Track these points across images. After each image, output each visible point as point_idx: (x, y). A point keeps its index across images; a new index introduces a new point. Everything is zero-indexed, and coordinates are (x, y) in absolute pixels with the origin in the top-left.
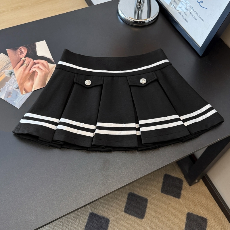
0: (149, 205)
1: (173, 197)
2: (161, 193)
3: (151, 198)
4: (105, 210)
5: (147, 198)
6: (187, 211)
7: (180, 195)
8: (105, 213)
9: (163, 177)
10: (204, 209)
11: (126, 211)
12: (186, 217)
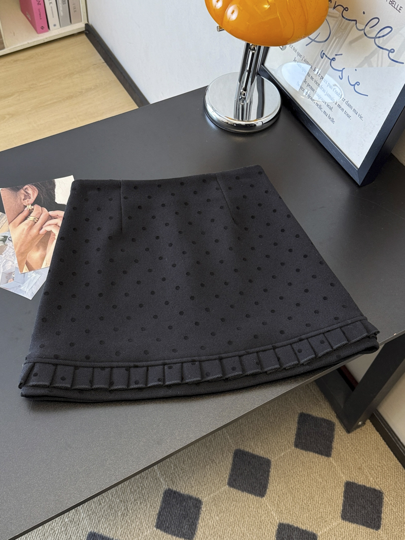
0: (273, 472)
1: (316, 454)
2: (295, 448)
3: (276, 459)
4: (193, 483)
5: (270, 459)
6: (345, 479)
7: (331, 450)
8: (194, 489)
9: (296, 419)
10: (375, 475)
11: (232, 483)
12: (343, 490)
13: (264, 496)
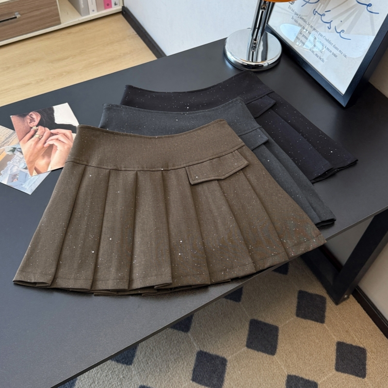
0: (281, 336)
1: (313, 322)
2: (297, 317)
3: (282, 325)
4: (219, 345)
5: (278, 326)
6: (337, 339)
7: (325, 318)
8: (220, 350)
9: (296, 295)
10: (359, 336)
11: (250, 345)
12: (336, 348)
13: (275, 354)
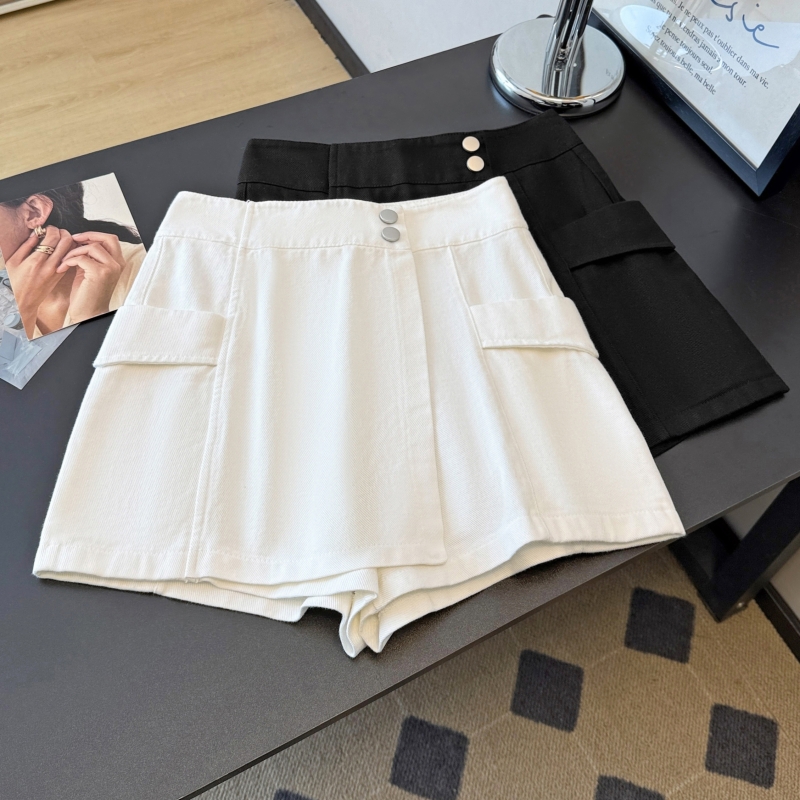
0: (587, 688)
2: (626, 649)
3: (593, 665)
4: (452, 707)
5: (582, 666)
6: (712, 699)
7: (689, 652)
8: (453, 717)
9: (628, 598)
10: (765, 693)
11: (519, 707)
12: (709, 718)
13: (572, 730)
